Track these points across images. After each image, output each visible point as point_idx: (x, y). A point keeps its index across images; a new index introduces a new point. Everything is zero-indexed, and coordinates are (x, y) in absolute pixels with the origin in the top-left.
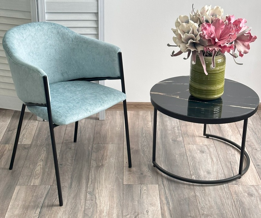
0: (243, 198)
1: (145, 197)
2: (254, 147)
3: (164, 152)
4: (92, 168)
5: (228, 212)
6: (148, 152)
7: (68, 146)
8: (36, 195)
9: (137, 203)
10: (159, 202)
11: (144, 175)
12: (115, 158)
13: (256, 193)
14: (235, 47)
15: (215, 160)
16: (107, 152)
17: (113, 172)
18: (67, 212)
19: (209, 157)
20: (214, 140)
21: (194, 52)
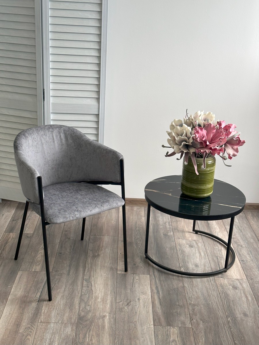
0: (228, 290)
1: (137, 285)
2: (239, 243)
3: (155, 245)
4: (89, 258)
5: (214, 303)
6: (141, 245)
7: (67, 236)
8: (36, 281)
9: (129, 291)
10: (150, 291)
11: (136, 265)
12: (111, 249)
13: (240, 286)
14: (225, 150)
15: (202, 254)
16: (103, 243)
17: (108, 262)
18: (64, 297)
19: (197, 251)
20: (202, 236)
21: (187, 154)
